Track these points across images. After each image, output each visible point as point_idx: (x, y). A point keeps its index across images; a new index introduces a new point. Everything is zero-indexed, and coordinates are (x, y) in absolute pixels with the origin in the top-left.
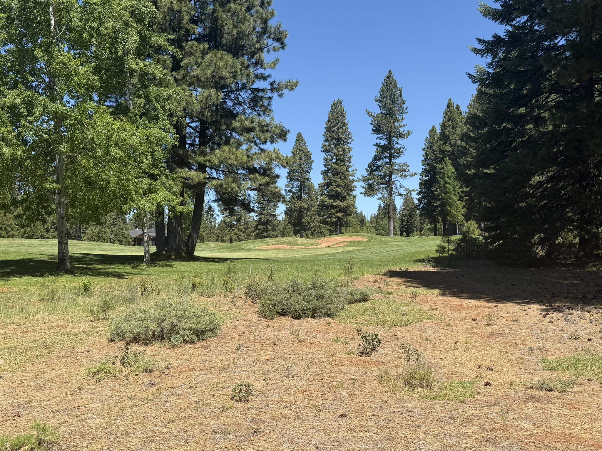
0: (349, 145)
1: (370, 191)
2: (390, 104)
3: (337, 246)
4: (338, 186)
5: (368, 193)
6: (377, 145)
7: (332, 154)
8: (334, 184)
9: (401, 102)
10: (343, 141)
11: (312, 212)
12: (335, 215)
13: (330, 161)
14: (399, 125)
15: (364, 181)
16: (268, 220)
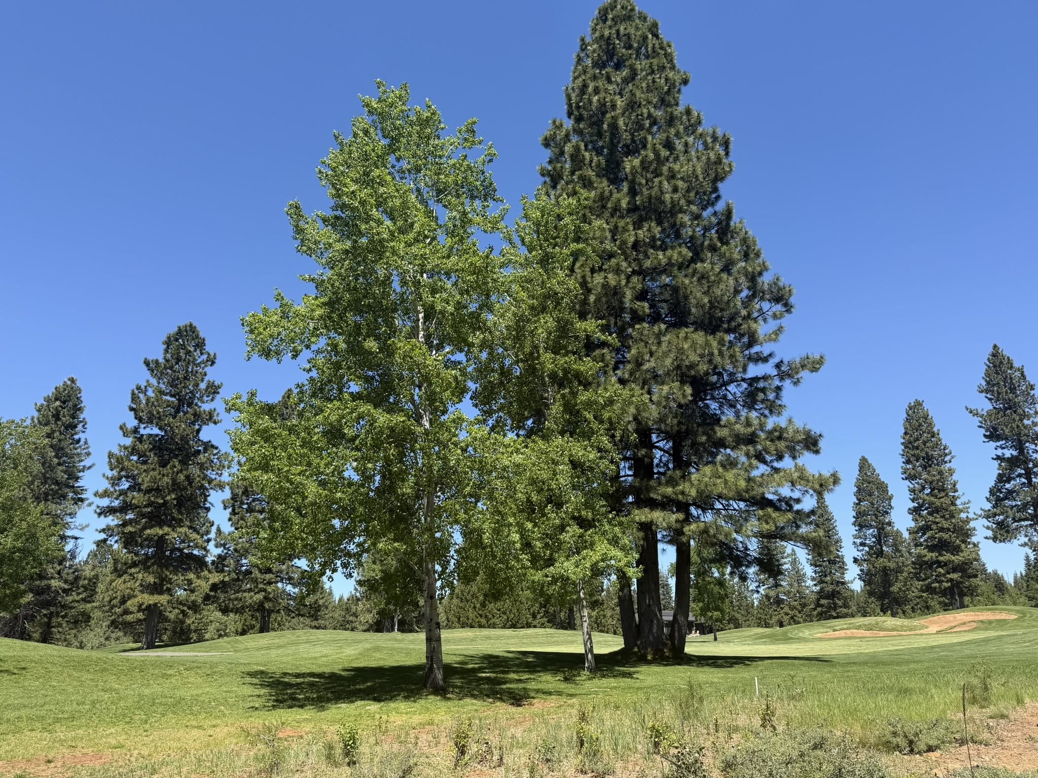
0: (948, 465)
1: (1002, 532)
2: (1006, 393)
3: (959, 629)
4: (942, 530)
5: (999, 536)
6: (998, 458)
7: (920, 481)
8: (935, 528)
9: (1027, 387)
10: (937, 460)
11: (905, 574)
12: (946, 578)
13: (920, 492)
14: (1033, 422)
15: (987, 517)
16: (834, 591)
